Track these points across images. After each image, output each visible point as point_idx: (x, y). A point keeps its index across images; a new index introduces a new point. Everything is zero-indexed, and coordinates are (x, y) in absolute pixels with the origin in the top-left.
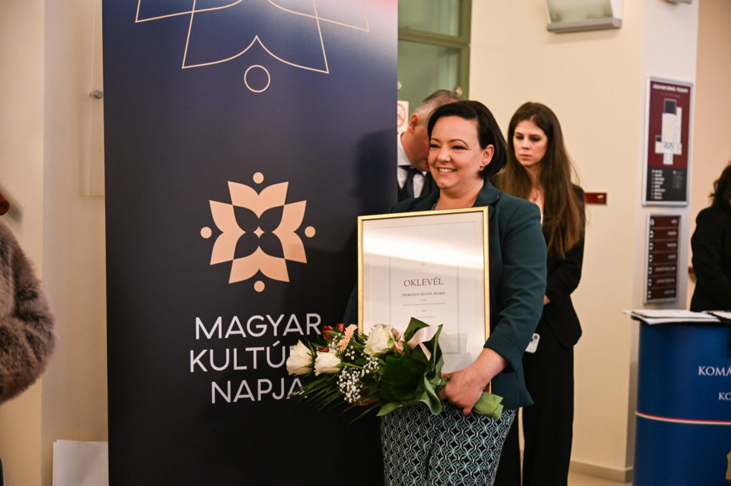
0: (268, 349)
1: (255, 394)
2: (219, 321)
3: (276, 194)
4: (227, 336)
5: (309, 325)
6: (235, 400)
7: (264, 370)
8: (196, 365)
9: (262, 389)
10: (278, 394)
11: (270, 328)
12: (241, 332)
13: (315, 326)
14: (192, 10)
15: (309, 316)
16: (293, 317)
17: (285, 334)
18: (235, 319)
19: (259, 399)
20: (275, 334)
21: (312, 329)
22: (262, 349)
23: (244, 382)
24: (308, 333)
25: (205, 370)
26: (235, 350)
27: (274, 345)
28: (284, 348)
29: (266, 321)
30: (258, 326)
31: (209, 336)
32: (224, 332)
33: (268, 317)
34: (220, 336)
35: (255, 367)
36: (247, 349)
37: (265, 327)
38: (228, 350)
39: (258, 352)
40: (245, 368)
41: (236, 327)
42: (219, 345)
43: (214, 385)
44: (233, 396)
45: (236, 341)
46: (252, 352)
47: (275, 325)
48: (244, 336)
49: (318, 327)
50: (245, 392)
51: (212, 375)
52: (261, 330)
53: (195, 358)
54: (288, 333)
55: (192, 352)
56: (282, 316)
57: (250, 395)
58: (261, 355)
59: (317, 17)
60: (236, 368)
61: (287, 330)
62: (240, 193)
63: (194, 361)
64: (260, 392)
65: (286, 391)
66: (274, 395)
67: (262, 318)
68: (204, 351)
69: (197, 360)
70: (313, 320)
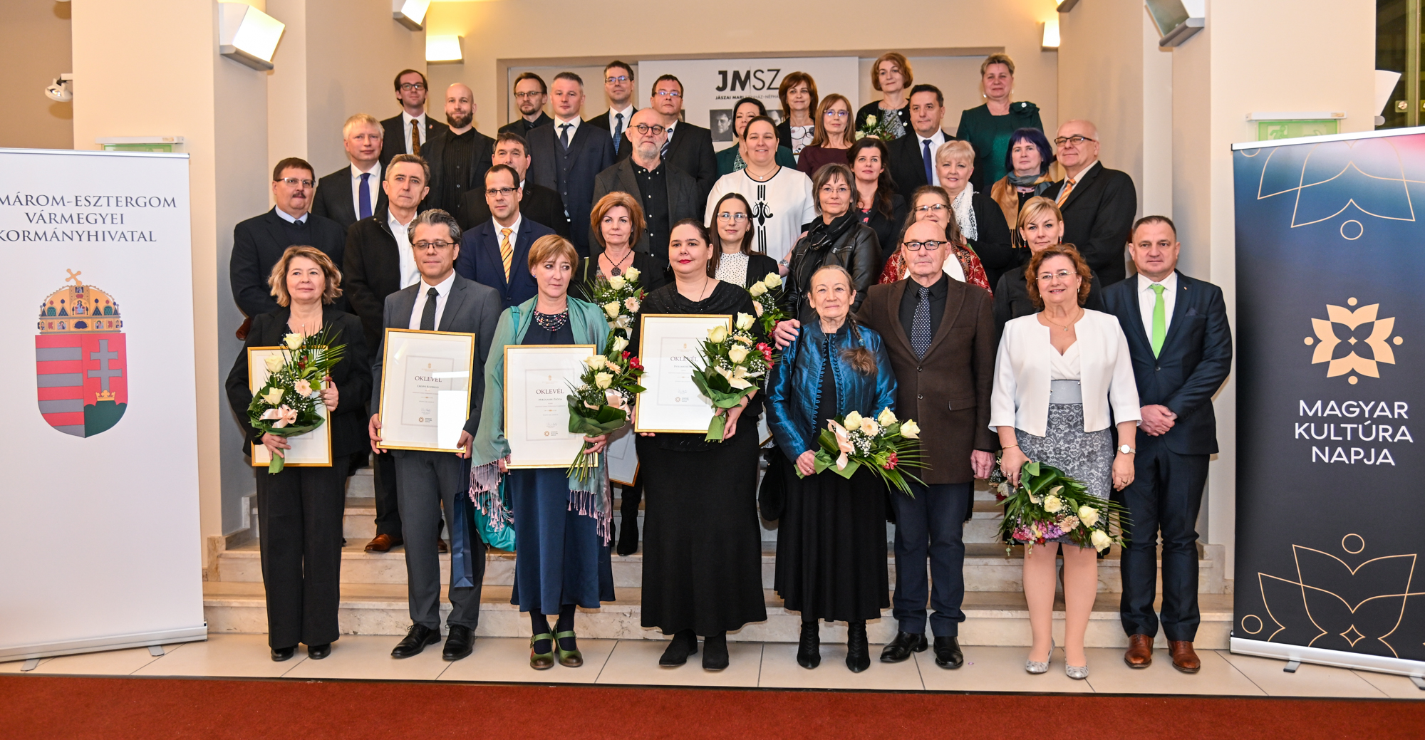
0: (1360, 426)
1: (1349, 458)
2: (1319, 404)
3: (1368, 313)
4: (1325, 415)
5: (1396, 411)
6: (1332, 461)
7: (1356, 441)
8: (1300, 434)
9: (1355, 455)
10: (1369, 460)
11: (1362, 411)
12: (1337, 412)
13: (1402, 412)
14: (1298, 186)
15: (1396, 404)
16: (1383, 404)
17: (1375, 416)
18: (1332, 403)
19: (1353, 462)
20: (1367, 416)
21: (1399, 414)
22: (1356, 426)
23: (1339, 449)
24: (1396, 416)
25: (1307, 437)
26: (1332, 426)
27: (1366, 424)
28: (1374, 427)
29: (1359, 406)
30: (1351, 409)
31: (1311, 414)
32: (1323, 412)
33: (1361, 403)
34: (1320, 414)
35: (1349, 438)
36: (1342, 425)
37: (1358, 410)
38: (1326, 425)
39: (1351, 428)
40: (1340, 439)
41: (1333, 409)
42: (1319, 422)
43: (1315, 449)
44: (1330, 458)
45: (1332, 419)
46: (1347, 428)
47: (1367, 410)
48: (1340, 415)
49: (1405, 413)
50: (1339, 456)
51: (1313, 442)
52: (1354, 412)
53: (1299, 428)
54: (1378, 416)
55: (1297, 425)
56: (1373, 403)
57: (1344, 459)
58: (1354, 431)
59: (1404, 181)
60: (1333, 438)
61: (1377, 413)
62: (1337, 313)
63: (1299, 430)
64: (1353, 457)
65: (1376, 459)
66: (1365, 460)
67: (1355, 404)
68: (1307, 425)
69: (1301, 430)
70: (1401, 407)
